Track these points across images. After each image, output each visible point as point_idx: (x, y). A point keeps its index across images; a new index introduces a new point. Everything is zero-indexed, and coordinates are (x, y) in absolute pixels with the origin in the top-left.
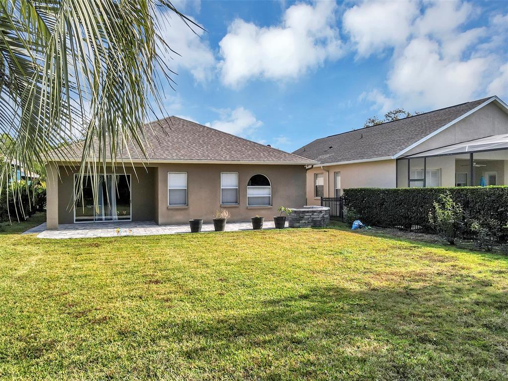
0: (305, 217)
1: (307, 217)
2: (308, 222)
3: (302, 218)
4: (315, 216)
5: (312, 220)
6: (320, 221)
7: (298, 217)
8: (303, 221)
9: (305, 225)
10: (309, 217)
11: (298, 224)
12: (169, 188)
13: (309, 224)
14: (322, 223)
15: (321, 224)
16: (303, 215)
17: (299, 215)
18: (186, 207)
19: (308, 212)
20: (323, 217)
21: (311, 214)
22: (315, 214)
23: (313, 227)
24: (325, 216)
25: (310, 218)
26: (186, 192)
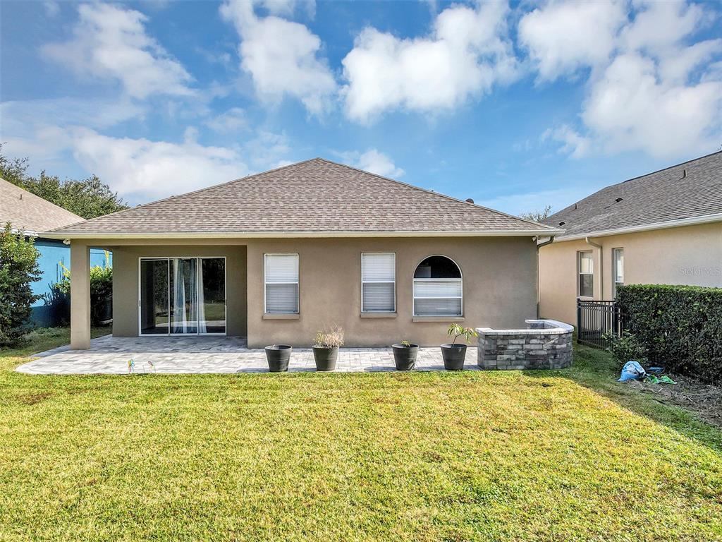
0: (510, 347)
1: (515, 347)
2: (517, 359)
3: (503, 349)
4: (534, 346)
5: (527, 355)
6: (545, 357)
7: (493, 347)
8: (505, 357)
9: (509, 365)
10: (519, 347)
11: (492, 363)
12: (266, 283)
13: (519, 362)
14: (551, 362)
15: (548, 363)
16: (505, 343)
17: (495, 344)
18: (296, 317)
19: (516, 337)
20: (554, 349)
21: (523, 342)
22: (534, 341)
23: (529, 369)
24: (558, 347)
25: (522, 349)
26: (296, 289)
